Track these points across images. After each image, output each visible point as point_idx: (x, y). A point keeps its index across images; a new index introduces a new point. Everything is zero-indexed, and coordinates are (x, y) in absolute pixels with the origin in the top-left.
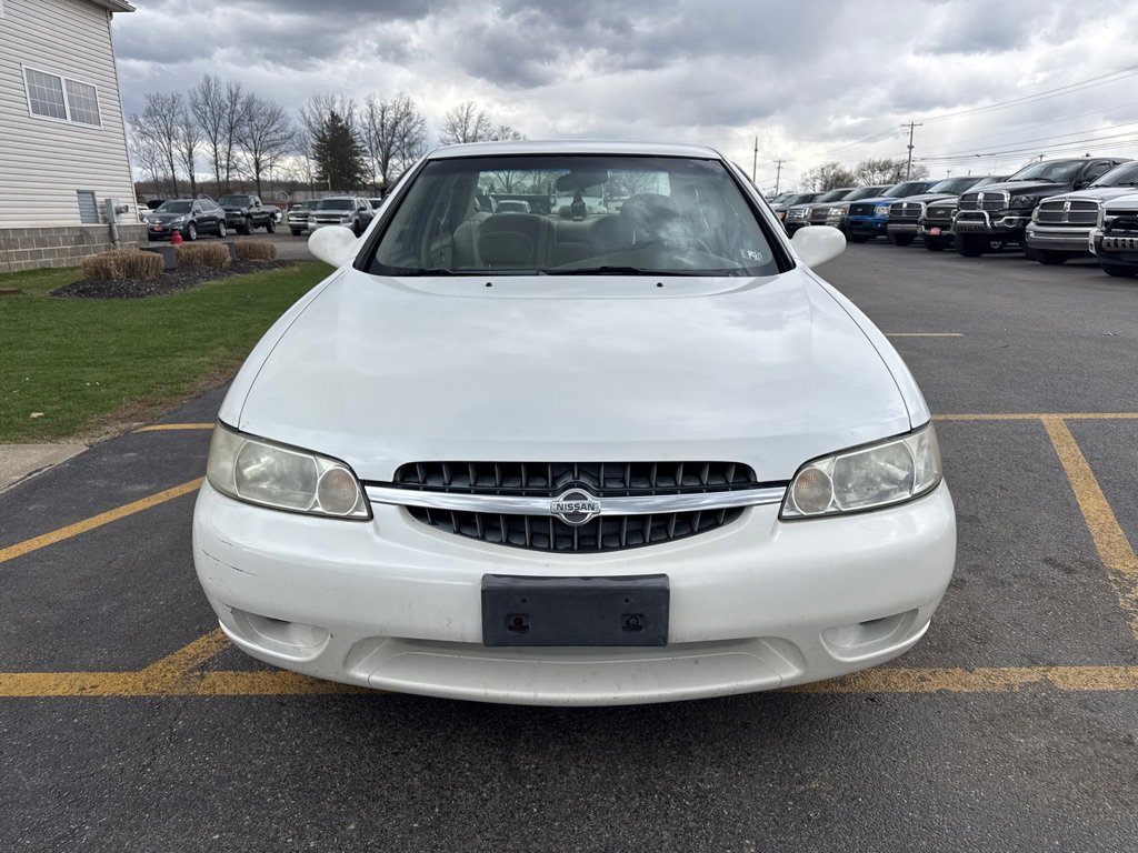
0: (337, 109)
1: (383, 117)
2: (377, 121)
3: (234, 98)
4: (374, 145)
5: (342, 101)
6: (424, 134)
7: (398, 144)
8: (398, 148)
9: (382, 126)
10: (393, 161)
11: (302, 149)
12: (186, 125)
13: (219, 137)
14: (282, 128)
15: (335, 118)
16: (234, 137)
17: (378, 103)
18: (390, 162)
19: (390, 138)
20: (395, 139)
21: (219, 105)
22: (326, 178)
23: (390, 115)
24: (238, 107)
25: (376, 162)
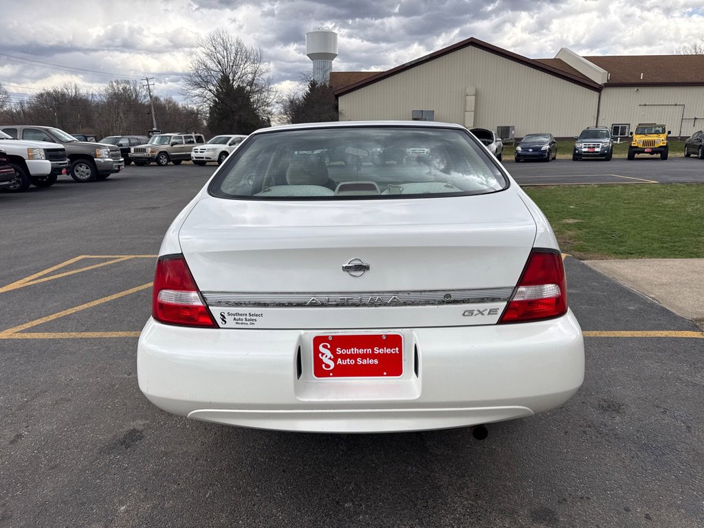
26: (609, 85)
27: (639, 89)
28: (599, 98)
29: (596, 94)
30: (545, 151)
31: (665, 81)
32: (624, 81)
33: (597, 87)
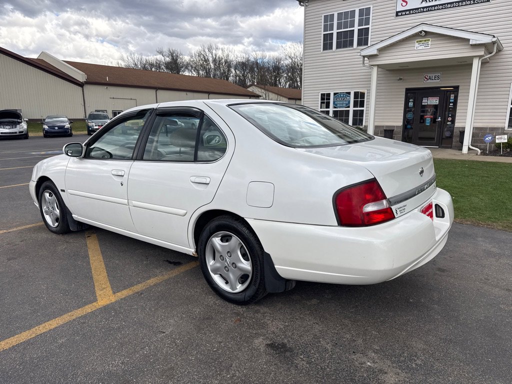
26: (88, 83)
27: (108, 87)
28: (83, 91)
29: (80, 88)
30: (68, 129)
31: (122, 83)
32: (97, 81)
33: (80, 83)
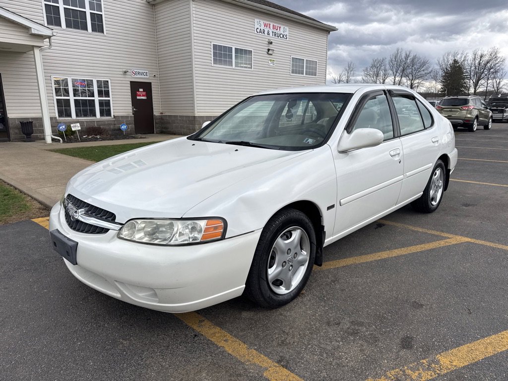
0: (458, 58)
1: (481, 60)
2: (477, 62)
3: (407, 57)
4: (472, 74)
5: (462, 54)
6: (503, 67)
7: (486, 73)
8: (486, 75)
9: (479, 64)
10: (482, 82)
11: (435, 78)
12: (384, 71)
13: (398, 74)
14: (427, 69)
15: (455, 61)
16: (403, 74)
17: (479, 53)
18: (480, 82)
19: (482, 70)
20: (485, 71)
21: (400, 61)
22: (445, 90)
23: (486, 59)
24: (408, 61)
25: (472, 82)
